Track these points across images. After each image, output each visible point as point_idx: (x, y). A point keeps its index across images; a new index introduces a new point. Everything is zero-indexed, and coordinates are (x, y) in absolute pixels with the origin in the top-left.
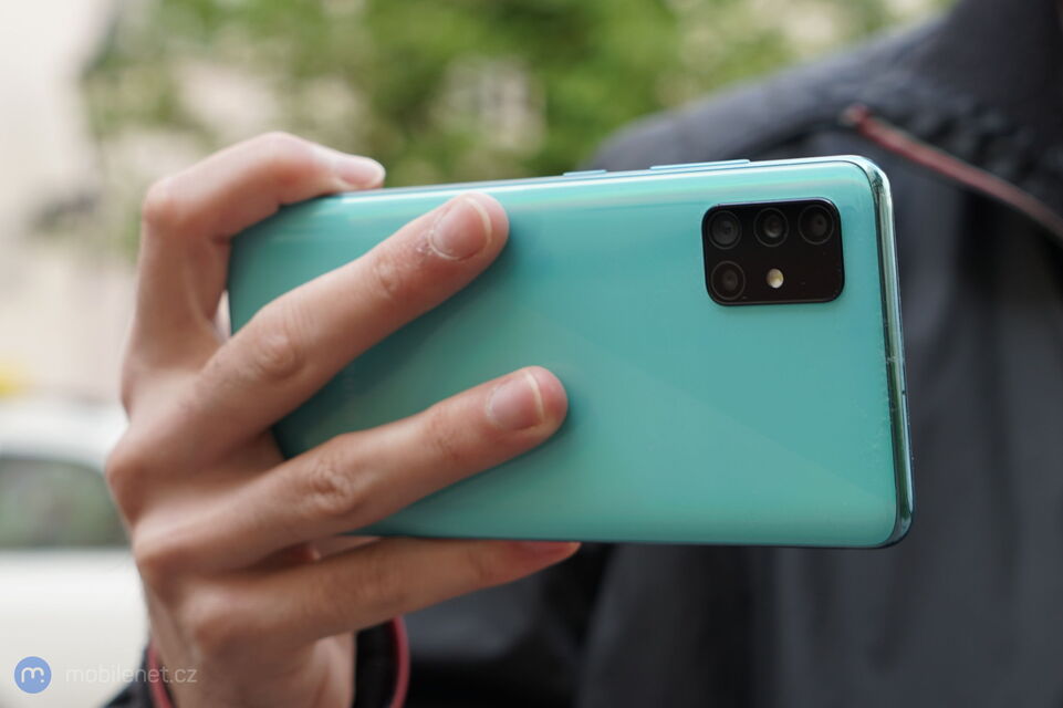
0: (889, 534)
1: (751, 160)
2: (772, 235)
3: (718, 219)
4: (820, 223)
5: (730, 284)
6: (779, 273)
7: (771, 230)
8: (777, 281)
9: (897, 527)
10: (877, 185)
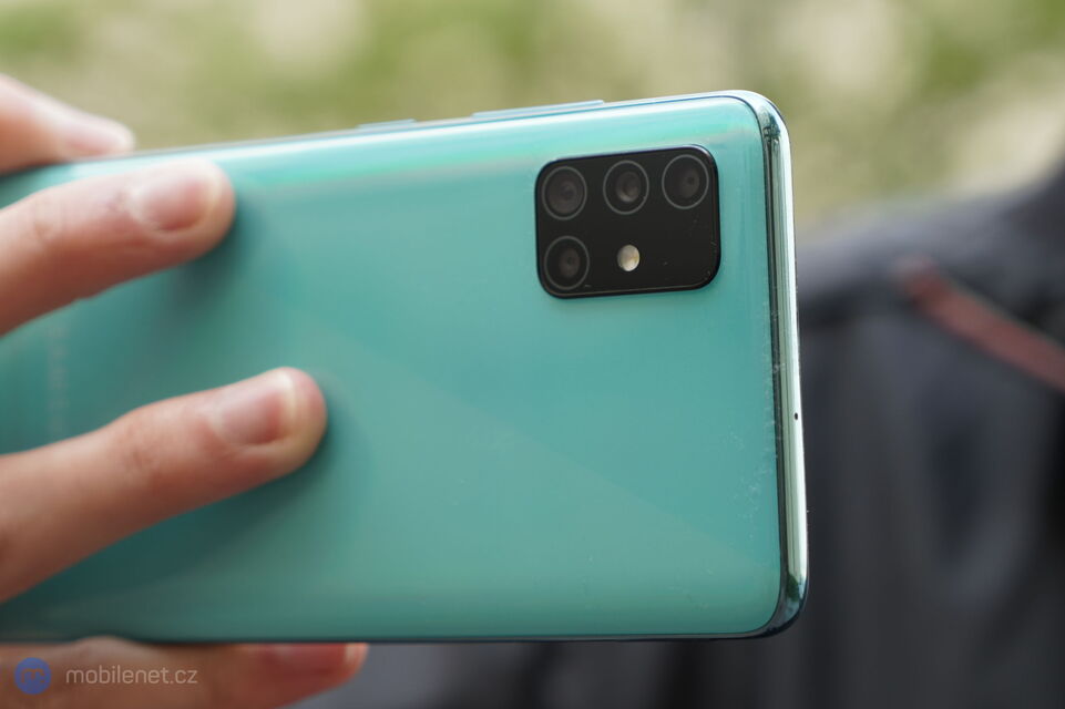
0: (770, 616)
1: (607, 101)
2: (625, 198)
3: (556, 179)
4: (691, 181)
5: (569, 269)
6: (636, 253)
7: (626, 192)
8: (631, 261)
9: (780, 608)
10: (770, 135)
